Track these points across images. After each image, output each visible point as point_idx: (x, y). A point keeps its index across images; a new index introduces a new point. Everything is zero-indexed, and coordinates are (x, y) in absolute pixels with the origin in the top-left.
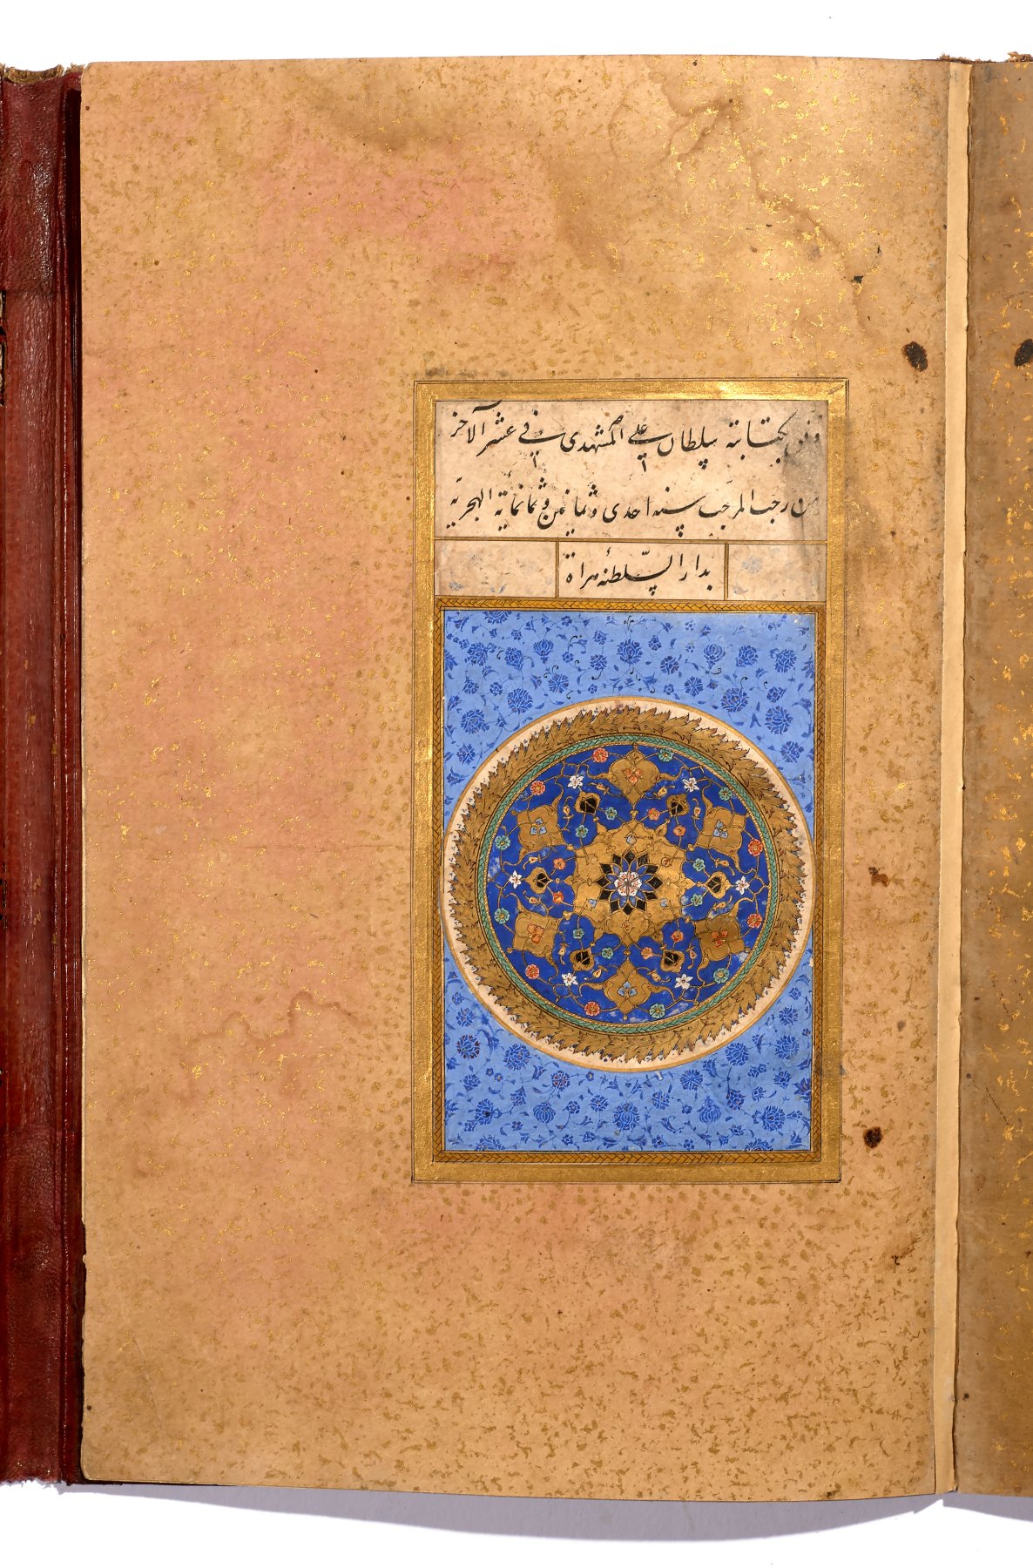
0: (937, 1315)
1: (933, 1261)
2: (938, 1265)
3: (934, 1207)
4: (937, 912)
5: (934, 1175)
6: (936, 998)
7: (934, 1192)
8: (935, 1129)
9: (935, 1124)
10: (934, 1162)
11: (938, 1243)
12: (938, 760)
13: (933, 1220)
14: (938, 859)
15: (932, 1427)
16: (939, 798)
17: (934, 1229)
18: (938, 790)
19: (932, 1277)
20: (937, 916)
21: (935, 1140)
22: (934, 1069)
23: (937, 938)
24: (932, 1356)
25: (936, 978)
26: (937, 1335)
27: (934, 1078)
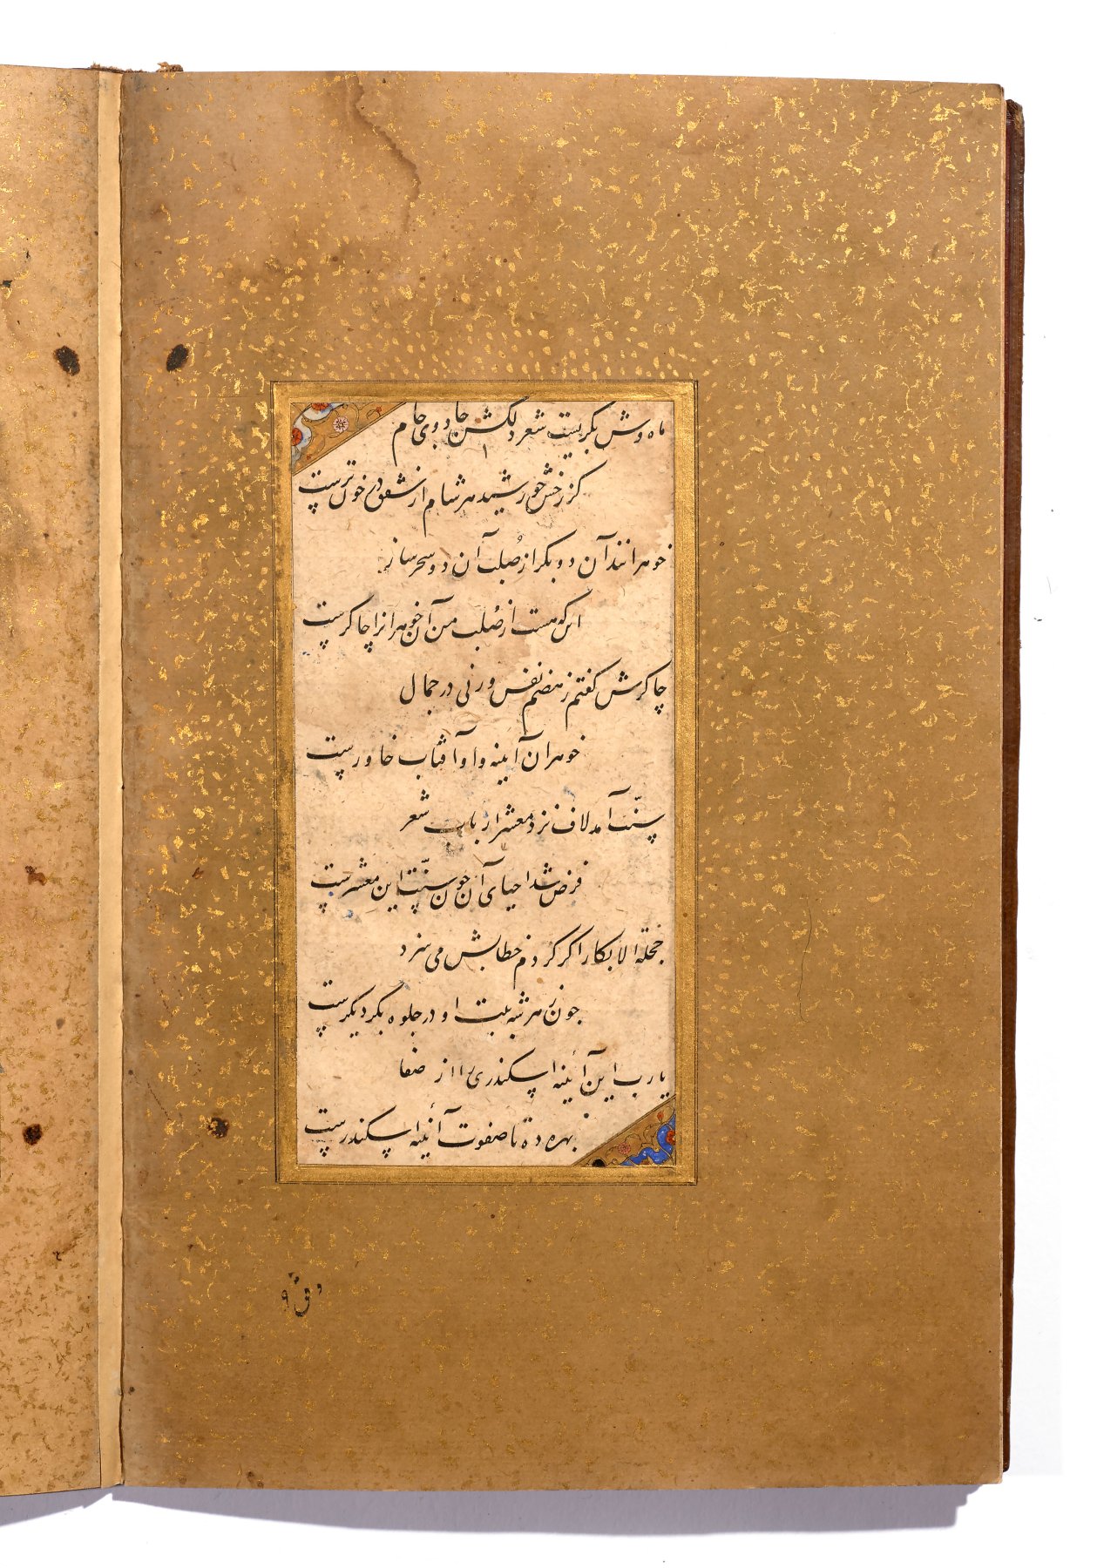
0: (101, 1312)
1: (96, 1256)
2: (101, 1260)
3: (97, 1203)
4: (97, 911)
5: (97, 1171)
6: (97, 995)
7: (96, 1188)
8: (97, 1126)
9: (96, 1120)
10: (97, 1158)
11: (102, 1238)
12: (96, 760)
13: (96, 1215)
14: (97, 858)
15: (97, 1421)
16: (97, 798)
17: (97, 1225)
18: (96, 789)
19: (96, 1272)
20: (97, 915)
21: (98, 1137)
22: (96, 1066)
23: (97, 936)
24: (96, 1351)
25: (96, 976)
26: (102, 1330)
27: (96, 1074)
